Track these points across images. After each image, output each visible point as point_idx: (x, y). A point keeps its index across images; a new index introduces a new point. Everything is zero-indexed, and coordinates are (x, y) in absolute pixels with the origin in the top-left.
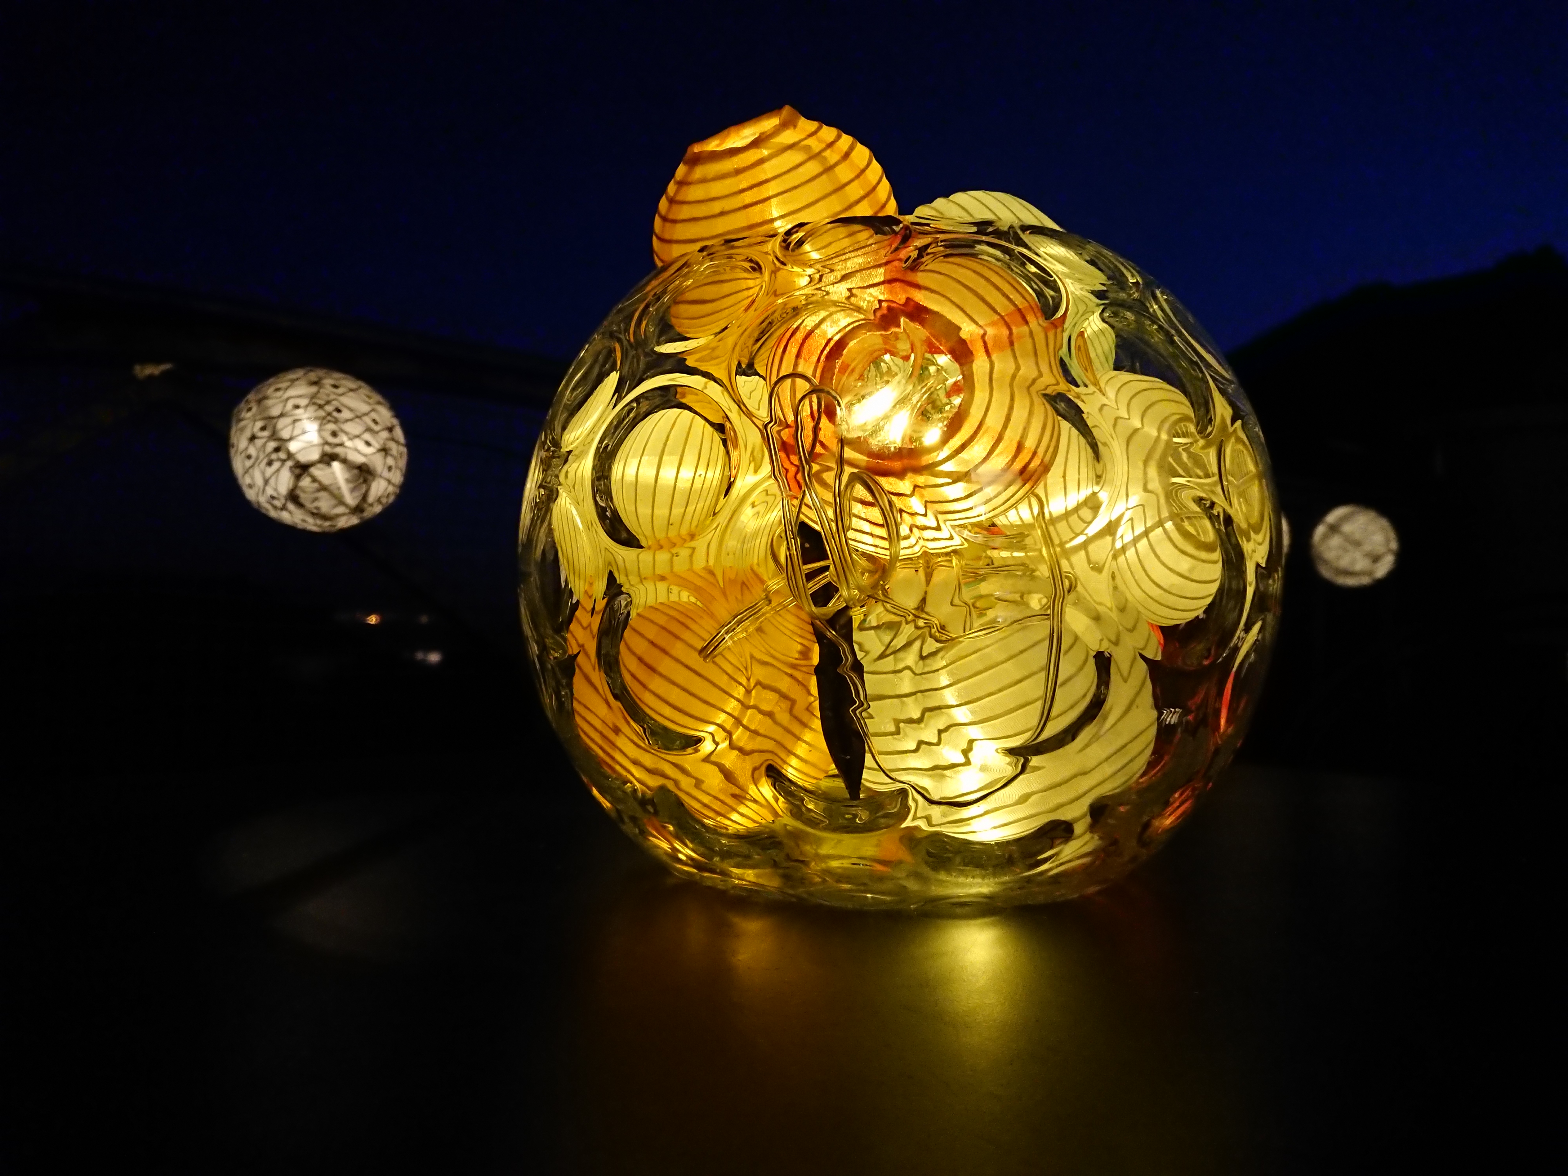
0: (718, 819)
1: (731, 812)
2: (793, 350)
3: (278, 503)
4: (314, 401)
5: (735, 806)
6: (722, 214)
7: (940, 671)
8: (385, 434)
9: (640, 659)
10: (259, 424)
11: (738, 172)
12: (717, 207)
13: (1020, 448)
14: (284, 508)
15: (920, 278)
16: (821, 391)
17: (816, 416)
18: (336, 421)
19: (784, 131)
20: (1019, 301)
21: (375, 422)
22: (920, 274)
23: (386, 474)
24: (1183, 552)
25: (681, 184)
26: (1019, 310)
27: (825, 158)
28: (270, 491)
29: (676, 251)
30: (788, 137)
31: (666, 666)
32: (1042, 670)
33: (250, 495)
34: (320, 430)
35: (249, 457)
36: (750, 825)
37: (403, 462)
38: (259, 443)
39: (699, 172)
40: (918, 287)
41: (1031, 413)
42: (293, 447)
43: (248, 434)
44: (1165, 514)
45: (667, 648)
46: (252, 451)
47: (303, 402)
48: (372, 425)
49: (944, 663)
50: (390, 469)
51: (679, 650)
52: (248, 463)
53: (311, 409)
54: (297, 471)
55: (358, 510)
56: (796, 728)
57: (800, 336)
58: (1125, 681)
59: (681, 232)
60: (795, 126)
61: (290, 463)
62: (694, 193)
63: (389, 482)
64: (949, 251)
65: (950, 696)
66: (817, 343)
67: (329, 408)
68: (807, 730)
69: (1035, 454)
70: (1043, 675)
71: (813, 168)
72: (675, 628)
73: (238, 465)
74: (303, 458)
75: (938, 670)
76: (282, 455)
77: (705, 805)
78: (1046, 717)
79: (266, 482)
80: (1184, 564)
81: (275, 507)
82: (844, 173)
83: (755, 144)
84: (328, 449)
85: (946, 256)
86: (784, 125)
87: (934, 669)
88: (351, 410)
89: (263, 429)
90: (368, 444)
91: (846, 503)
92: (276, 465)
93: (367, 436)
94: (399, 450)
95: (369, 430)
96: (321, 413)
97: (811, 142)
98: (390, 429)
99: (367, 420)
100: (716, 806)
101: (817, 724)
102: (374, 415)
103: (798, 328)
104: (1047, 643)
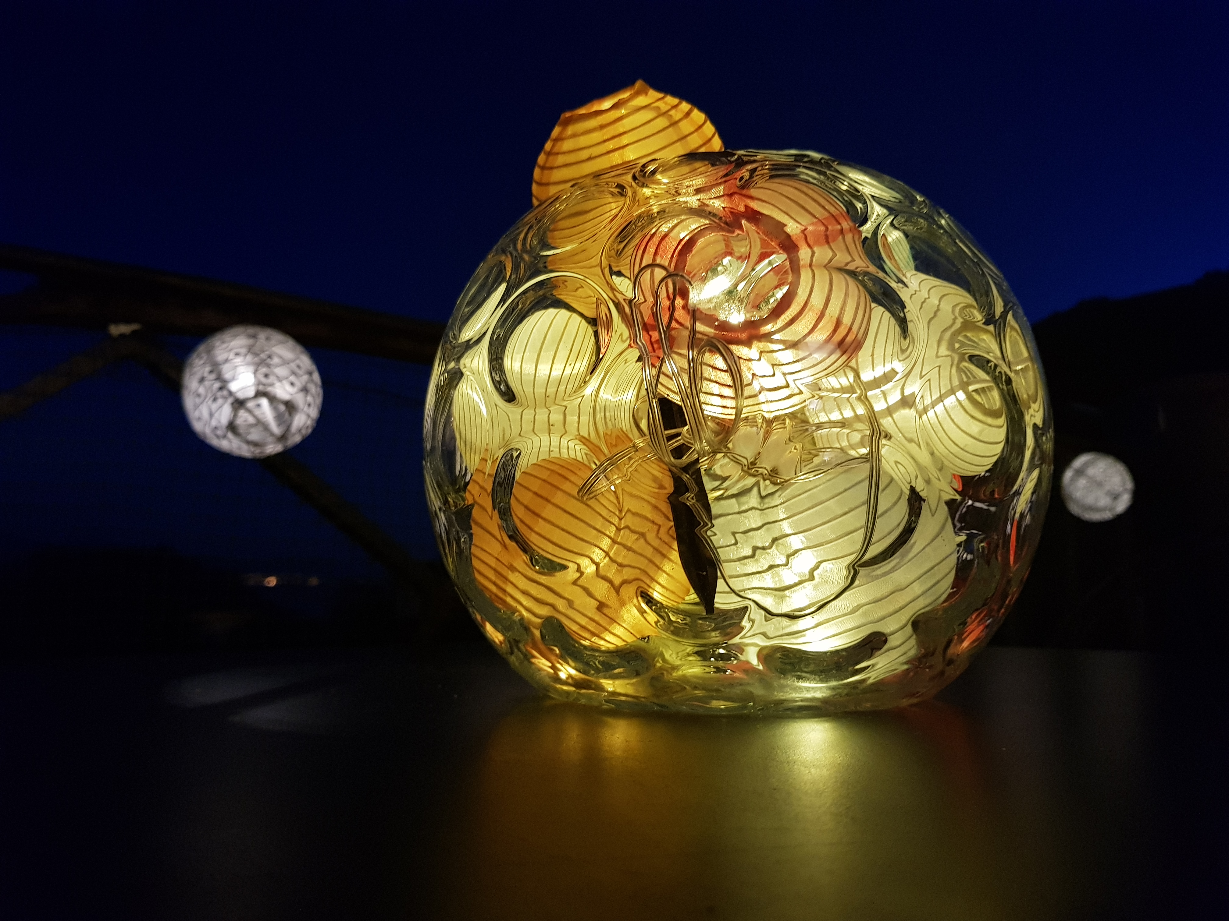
0: (593, 640)
1: (604, 632)
2: (652, 249)
3: (219, 432)
4: (250, 350)
5: (607, 627)
6: (590, 159)
7: (779, 507)
8: (306, 377)
9: (527, 507)
10: (207, 369)
11: (602, 127)
12: (585, 154)
13: (838, 323)
14: (224, 437)
15: (753, 192)
16: (677, 275)
17: (671, 296)
18: (269, 366)
19: (637, 97)
20: (832, 209)
21: (299, 367)
22: (752, 190)
23: (306, 409)
24: (973, 417)
25: (556, 140)
26: (833, 216)
27: (671, 116)
28: (214, 423)
29: (553, 190)
30: (641, 101)
31: (549, 512)
32: (863, 504)
33: (198, 426)
34: (255, 372)
35: (199, 395)
36: (620, 643)
37: (319, 401)
38: (207, 383)
39: (570, 130)
40: (751, 198)
41: (846, 295)
42: (234, 387)
43: (198, 376)
44: (956, 382)
45: (549, 498)
46: (201, 390)
47: (243, 351)
48: (297, 370)
49: (781, 501)
50: (309, 405)
51: (559, 498)
52: (198, 400)
53: (249, 358)
54: (236, 405)
55: (283, 438)
56: (657, 560)
57: (656, 240)
58: (933, 515)
59: (558, 175)
60: (646, 94)
61: (230, 400)
62: (566, 145)
63: (308, 416)
64: (773, 173)
65: (786, 527)
66: (671, 245)
67: (263, 356)
68: (666, 560)
69: (850, 329)
70: (865, 508)
71: (662, 122)
72: (555, 480)
73: (189, 402)
74: (241, 395)
75: (777, 506)
76: (225, 393)
77: (582, 627)
78: (868, 542)
79: (211, 415)
80: (975, 428)
81: (218, 437)
82: (686, 127)
83: (615, 106)
84: (261, 388)
85: (772, 177)
86: (638, 94)
87: (772, 505)
88: (280, 357)
89: (211, 372)
90: (292, 384)
91: (699, 367)
92: (220, 401)
93: (292, 378)
94: (316, 390)
95: (293, 373)
96: (256, 359)
97: (660, 104)
98: (310, 373)
99: (293, 366)
100: (592, 627)
101: (675, 556)
102: (298, 362)
103: (655, 233)
104: (866, 483)
